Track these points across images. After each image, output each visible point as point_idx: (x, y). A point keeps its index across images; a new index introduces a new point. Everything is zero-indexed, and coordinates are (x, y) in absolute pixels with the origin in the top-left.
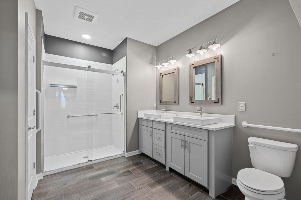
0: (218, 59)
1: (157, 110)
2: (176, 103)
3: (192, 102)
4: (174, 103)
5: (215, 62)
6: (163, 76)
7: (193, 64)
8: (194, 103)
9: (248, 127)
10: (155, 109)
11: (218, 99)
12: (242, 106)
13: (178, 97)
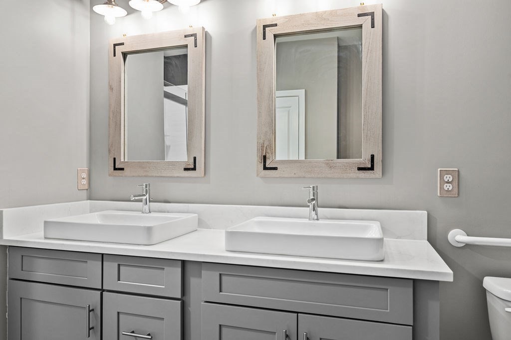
0: (373, 20)
1: (90, 198)
2: (194, 169)
3: (267, 166)
4: (186, 169)
5: (360, 26)
6: (125, 55)
7: (276, 25)
8: (275, 169)
9: (468, 246)
10: (84, 194)
11: (373, 157)
12: (450, 180)
13: (203, 149)
